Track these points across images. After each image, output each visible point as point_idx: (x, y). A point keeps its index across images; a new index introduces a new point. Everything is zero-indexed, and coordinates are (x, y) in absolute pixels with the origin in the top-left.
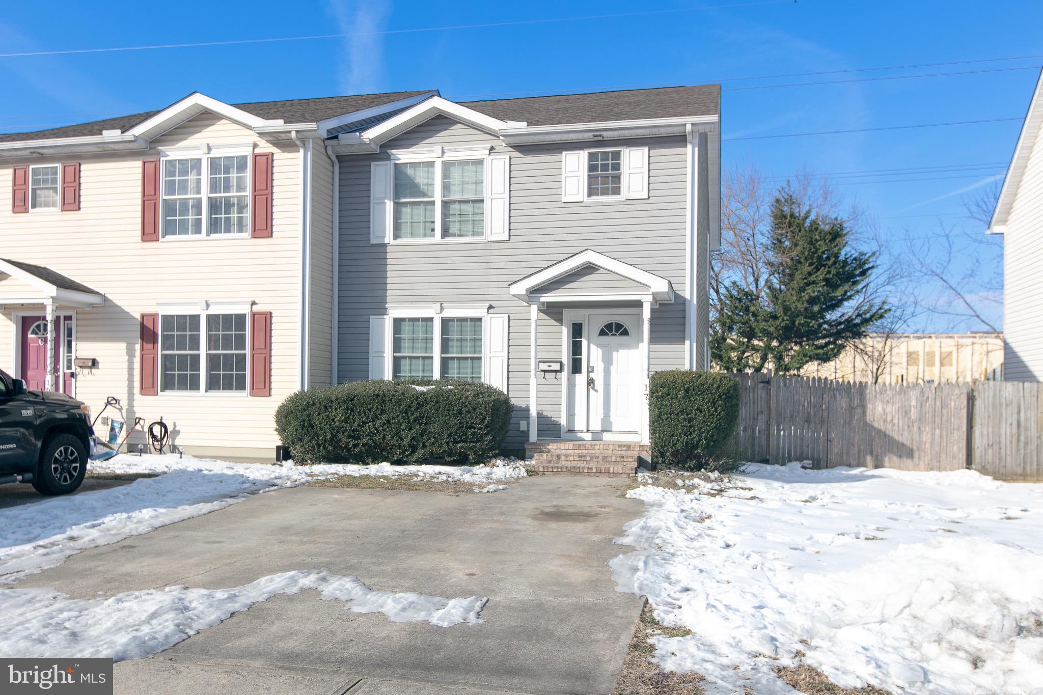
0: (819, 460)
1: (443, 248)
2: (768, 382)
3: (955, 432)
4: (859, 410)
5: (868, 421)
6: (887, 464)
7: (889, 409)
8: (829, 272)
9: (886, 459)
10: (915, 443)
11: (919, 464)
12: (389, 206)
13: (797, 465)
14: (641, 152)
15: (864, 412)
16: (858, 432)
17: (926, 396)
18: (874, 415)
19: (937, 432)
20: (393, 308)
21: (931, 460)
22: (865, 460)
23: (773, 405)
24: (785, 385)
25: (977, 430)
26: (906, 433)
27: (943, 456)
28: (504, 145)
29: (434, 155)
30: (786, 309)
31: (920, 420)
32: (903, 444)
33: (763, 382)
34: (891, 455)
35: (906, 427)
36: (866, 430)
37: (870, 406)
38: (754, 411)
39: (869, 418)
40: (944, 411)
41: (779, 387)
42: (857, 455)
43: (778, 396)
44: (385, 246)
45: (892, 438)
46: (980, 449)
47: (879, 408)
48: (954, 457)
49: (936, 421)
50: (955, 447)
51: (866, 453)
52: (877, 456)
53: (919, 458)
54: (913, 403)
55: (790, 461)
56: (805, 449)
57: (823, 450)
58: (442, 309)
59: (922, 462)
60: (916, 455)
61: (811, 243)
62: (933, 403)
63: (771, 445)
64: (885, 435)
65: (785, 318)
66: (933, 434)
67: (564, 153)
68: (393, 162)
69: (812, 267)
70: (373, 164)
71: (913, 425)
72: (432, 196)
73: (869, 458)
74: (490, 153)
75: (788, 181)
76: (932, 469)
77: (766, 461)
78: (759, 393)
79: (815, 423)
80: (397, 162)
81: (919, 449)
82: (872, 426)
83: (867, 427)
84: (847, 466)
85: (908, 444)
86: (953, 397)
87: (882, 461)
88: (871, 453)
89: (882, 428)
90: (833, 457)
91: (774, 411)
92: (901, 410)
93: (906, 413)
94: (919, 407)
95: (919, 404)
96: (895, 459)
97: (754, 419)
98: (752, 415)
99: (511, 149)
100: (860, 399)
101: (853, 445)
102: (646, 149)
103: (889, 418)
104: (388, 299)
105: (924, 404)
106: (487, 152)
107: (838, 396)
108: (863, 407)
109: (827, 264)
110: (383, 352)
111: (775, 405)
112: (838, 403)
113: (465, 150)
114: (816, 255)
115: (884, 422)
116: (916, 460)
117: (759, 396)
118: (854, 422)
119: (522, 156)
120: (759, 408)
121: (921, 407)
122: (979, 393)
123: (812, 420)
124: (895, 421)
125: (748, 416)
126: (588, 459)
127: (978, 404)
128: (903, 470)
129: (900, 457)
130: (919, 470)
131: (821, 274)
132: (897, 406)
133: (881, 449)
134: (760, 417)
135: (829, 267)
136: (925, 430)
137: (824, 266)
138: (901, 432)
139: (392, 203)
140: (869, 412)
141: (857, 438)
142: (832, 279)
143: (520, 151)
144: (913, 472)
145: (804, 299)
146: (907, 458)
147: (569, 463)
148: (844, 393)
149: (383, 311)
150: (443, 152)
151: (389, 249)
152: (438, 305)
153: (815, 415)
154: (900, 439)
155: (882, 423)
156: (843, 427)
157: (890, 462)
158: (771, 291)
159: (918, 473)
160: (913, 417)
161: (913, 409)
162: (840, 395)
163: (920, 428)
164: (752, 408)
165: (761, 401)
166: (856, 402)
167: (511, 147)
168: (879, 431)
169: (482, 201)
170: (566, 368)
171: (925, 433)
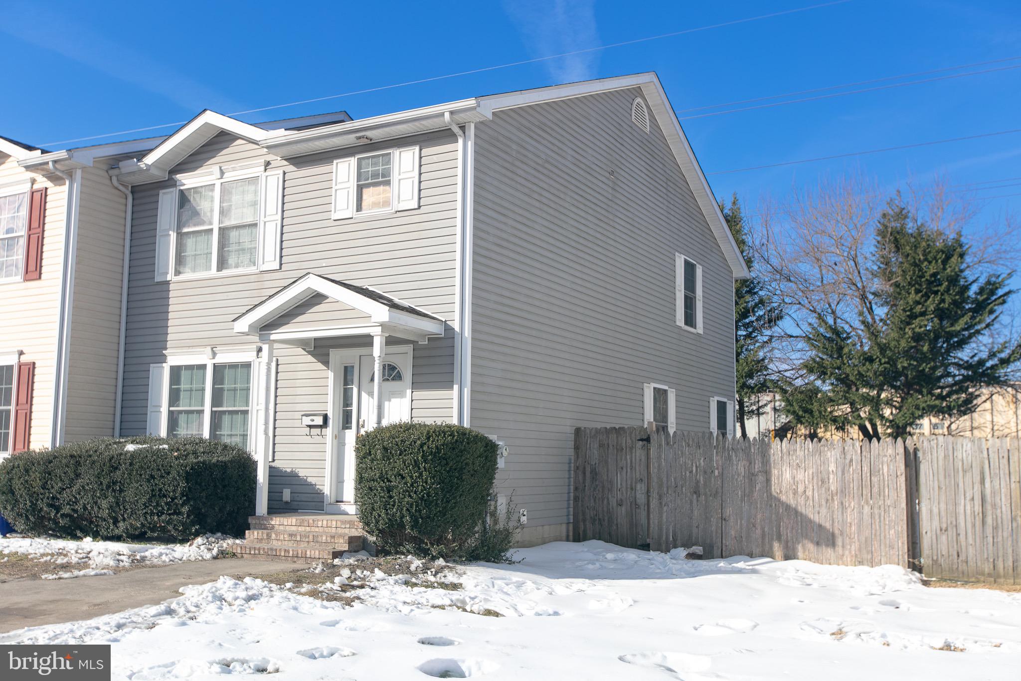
0: (711, 547)
1: (219, 282)
2: (648, 440)
3: (891, 509)
4: (761, 478)
5: (774, 493)
6: (800, 554)
7: (800, 476)
8: (943, 301)
9: (800, 547)
10: (836, 524)
11: (843, 555)
12: (173, 236)
13: (682, 552)
14: (411, 153)
15: (768, 481)
16: (761, 508)
17: (848, 457)
18: (780, 484)
19: (867, 509)
20: (173, 354)
21: (860, 550)
22: (771, 547)
23: (653, 470)
24: (668, 444)
25: (924, 508)
26: (824, 511)
27: (876, 544)
28: (280, 159)
29: (213, 177)
30: (883, 349)
31: (842, 491)
32: (820, 526)
33: (642, 440)
34: (806, 542)
35: (824, 503)
36: (771, 506)
37: (775, 472)
38: (632, 478)
39: (775, 489)
40: (874, 479)
41: (660, 446)
42: (760, 541)
43: (659, 457)
44: (167, 283)
45: (806, 517)
46: (929, 533)
47: (787, 475)
48: (891, 547)
49: (864, 492)
50: (892, 532)
51: (772, 539)
52: (787, 542)
53: (843, 547)
54: (832, 467)
55: (675, 547)
56: (695, 530)
57: (717, 532)
58: (214, 354)
59: (847, 553)
60: (839, 542)
61: (915, 265)
62: (859, 467)
63: (652, 525)
64: (796, 512)
65: (883, 361)
66: (861, 513)
67: (335, 162)
68: (178, 188)
69: (920, 295)
70: (161, 192)
71: (833, 499)
72: (211, 223)
73: (776, 545)
74: (266, 170)
75: (899, 191)
76: (861, 563)
77: (646, 547)
78: (638, 454)
79: (705, 494)
80: (182, 188)
81: (842, 534)
82: (779, 500)
83: (773, 501)
84: (748, 555)
85: (828, 525)
86: (885, 459)
87: (794, 550)
88: (779, 539)
89: (792, 502)
90: (729, 543)
91: (655, 480)
92: (815, 478)
93: (823, 482)
94: (840, 474)
95: (840, 469)
96: (811, 546)
97: (632, 489)
98: (629, 482)
99: (285, 163)
100: (763, 463)
101: (754, 526)
102: (417, 148)
103: (801, 489)
104: (169, 344)
105: (846, 468)
106: (263, 168)
107: (734, 458)
108: (767, 473)
109: (938, 291)
110: (160, 406)
111: (656, 470)
112: (735, 467)
113: (242, 168)
114: (923, 280)
115: (794, 494)
116: (839, 550)
117: (638, 459)
118: (755, 494)
119: (296, 169)
120: (638, 474)
121: (843, 473)
122: (924, 453)
123: (702, 491)
124: (809, 493)
125: (624, 485)
126: (298, 538)
127: (924, 468)
128: (822, 564)
129: (818, 544)
130: (843, 564)
131: (931, 304)
132: (811, 473)
133: (792, 532)
134: (638, 486)
135: (942, 294)
136: (849, 505)
137: (936, 293)
138: (817, 509)
139: (175, 234)
140: (774, 480)
141: (759, 516)
142: (948, 309)
143: (294, 164)
144: (835, 567)
145: (907, 336)
146: (827, 546)
147: (280, 543)
148: (741, 454)
149: (163, 359)
150: (222, 173)
151: (172, 287)
152: (209, 349)
153: (705, 484)
154: (816, 518)
155: (791, 496)
156: (742, 501)
157: (804, 552)
158: (865, 326)
159: (842, 567)
160: (833, 488)
161: (831, 476)
162: (736, 456)
163: (842, 503)
164: (628, 474)
165: (640, 464)
166: (758, 466)
167: (285, 160)
168: (788, 507)
169: (255, 225)
170: (330, 422)
171: (849, 510)
